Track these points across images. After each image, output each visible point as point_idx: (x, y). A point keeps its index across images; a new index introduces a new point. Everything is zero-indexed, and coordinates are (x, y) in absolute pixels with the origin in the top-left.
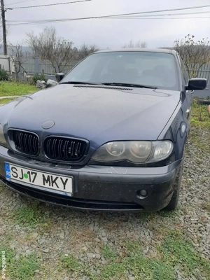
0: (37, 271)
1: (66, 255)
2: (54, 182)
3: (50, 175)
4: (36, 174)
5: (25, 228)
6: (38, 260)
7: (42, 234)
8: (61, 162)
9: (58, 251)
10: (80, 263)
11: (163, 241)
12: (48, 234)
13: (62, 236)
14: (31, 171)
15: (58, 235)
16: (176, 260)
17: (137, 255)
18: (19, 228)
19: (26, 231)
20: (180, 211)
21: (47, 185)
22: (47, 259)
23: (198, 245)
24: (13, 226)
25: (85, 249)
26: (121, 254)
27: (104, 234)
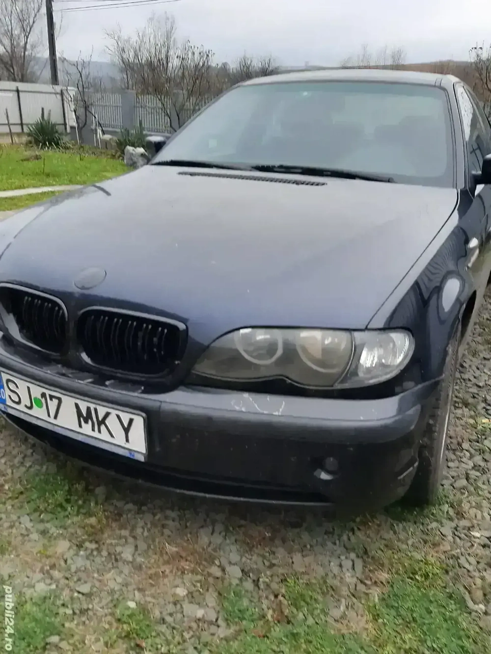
0: (55, 639)
1: (132, 605)
2: (102, 422)
3: (92, 406)
4: (60, 400)
5: (41, 527)
6: (62, 611)
7: (80, 546)
8: (119, 373)
9: (112, 592)
10: (163, 628)
11: (387, 589)
12: (94, 546)
13: (127, 553)
14: (48, 392)
15: (119, 549)
16: (415, 645)
17: (310, 621)
18: (29, 525)
19: (44, 533)
20: (446, 507)
21: (87, 429)
22: (83, 612)
23: (482, 607)
24: (14, 517)
25: (181, 592)
26: (269, 614)
27: (235, 557)
